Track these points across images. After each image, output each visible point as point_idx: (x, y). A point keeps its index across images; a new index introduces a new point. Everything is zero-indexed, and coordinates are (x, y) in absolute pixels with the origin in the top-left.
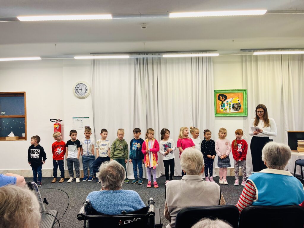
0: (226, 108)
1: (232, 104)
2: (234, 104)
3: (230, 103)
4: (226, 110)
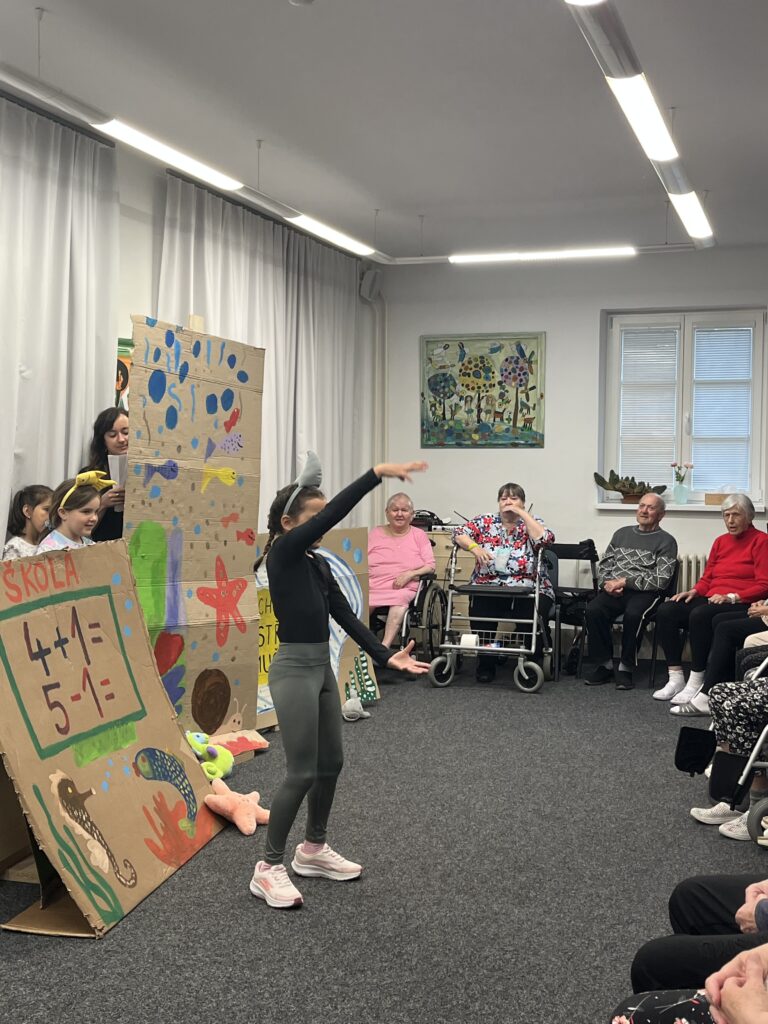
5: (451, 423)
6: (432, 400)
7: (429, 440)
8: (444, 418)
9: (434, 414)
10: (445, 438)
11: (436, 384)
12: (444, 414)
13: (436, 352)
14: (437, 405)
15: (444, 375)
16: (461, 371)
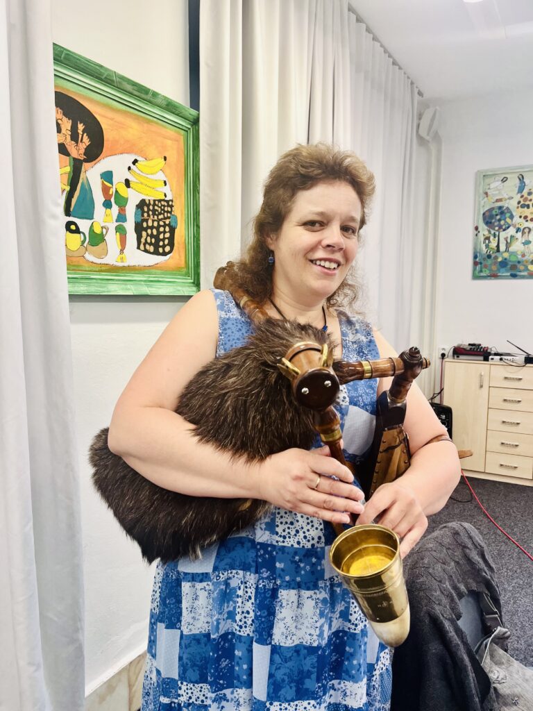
0: (97, 230)
1: (133, 198)
2: (142, 205)
3: (123, 191)
4: (97, 239)
5: (506, 255)
6: (486, 233)
7: (481, 271)
8: (498, 250)
9: (487, 246)
10: (498, 270)
11: (492, 217)
12: (498, 246)
13: (492, 186)
14: (492, 238)
15: (500, 208)
16: (519, 202)
